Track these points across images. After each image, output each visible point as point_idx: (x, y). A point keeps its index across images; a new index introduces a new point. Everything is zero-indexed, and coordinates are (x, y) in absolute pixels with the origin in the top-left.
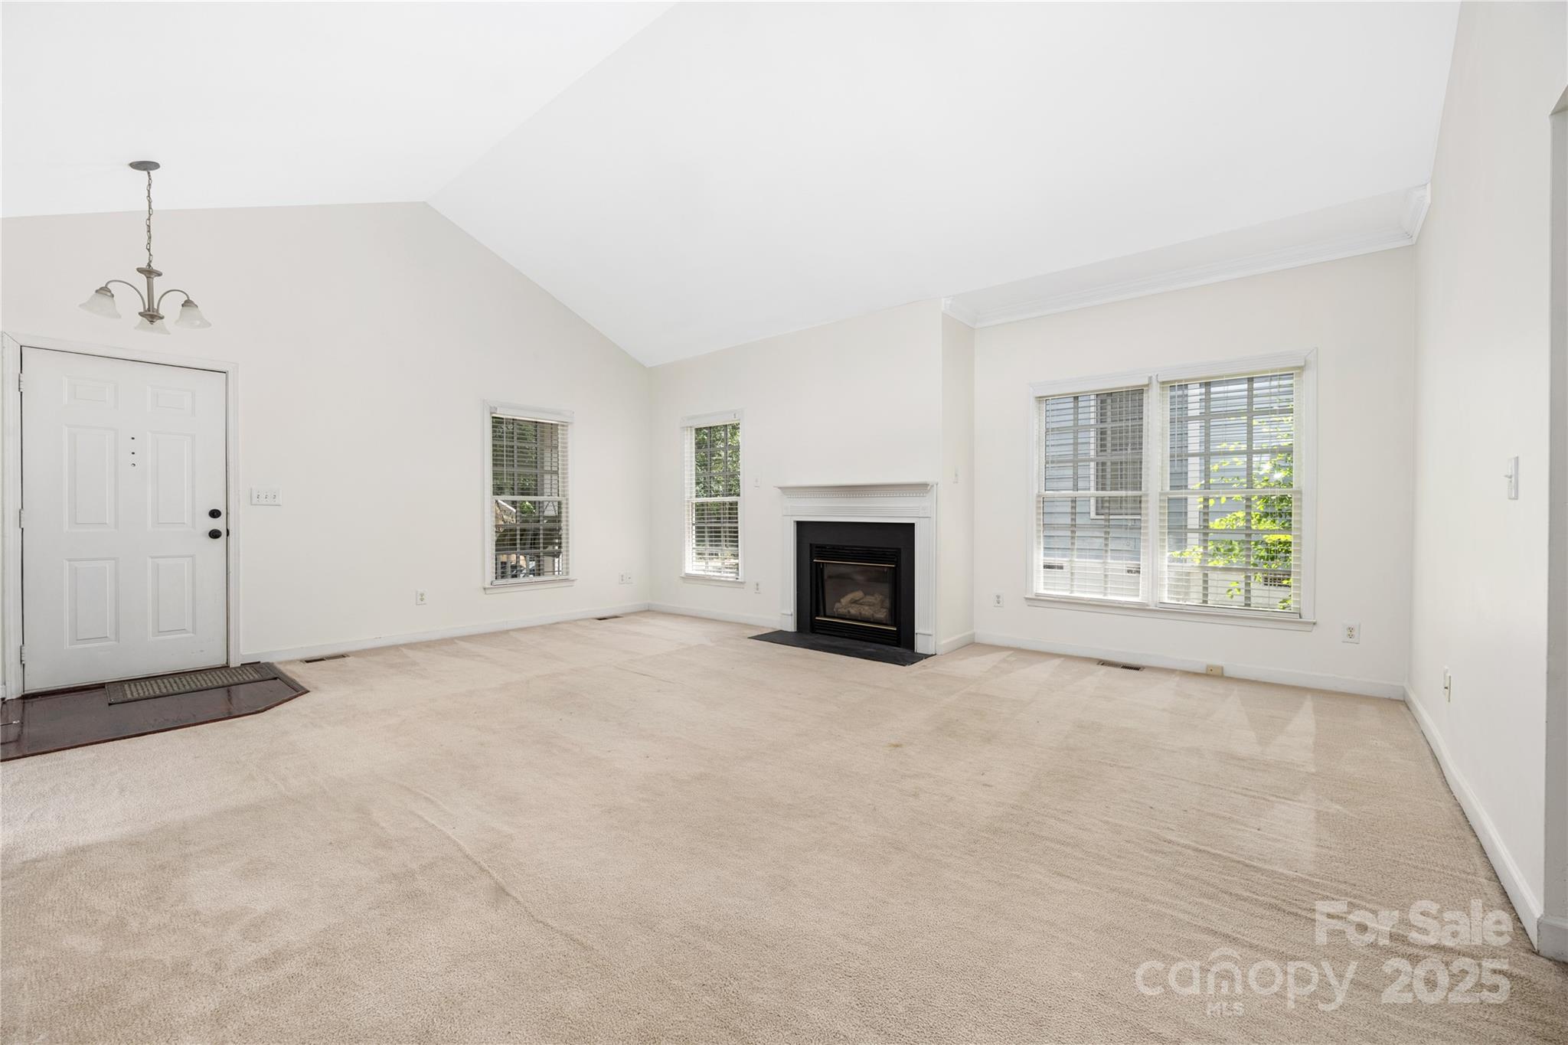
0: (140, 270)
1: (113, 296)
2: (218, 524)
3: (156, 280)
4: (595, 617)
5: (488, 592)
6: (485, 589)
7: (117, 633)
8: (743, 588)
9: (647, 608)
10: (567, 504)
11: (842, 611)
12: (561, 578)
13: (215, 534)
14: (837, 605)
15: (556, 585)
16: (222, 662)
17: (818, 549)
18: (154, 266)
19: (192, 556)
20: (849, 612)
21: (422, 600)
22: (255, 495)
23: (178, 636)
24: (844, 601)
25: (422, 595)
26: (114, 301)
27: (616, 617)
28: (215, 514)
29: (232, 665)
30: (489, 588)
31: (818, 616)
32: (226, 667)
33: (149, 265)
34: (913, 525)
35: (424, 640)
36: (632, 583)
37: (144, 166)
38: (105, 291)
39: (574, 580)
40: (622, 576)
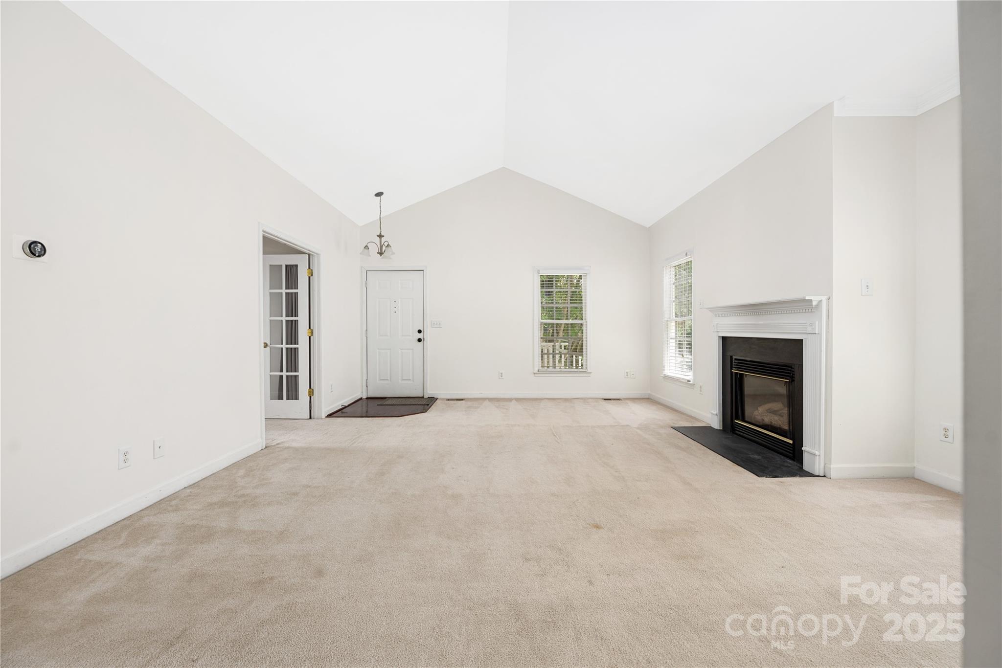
0: (378, 236)
1: (368, 248)
2: (420, 336)
3: (383, 238)
4: (602, 397)
5: (536, 375)
6: (534, 373)
7: (391, 379)
8: (693, 389)
9: (648, 397)
10: (586, 325)
11: (759, 418)
12: (582, 370)
13: (420, 340)
14: (756, 413)
15: (577, 375)
16: (422, 395)
17: (736, 361)
18: (382, 234)
19: (413, 349)
20: (763, 420)
21: (502, 376)
22: (433, 323)
23: (407, 382)
24: (760, 409)
25: (501, 374)
26: (369, 251)
27: (619, 400)
28: (420, 331)
29: (425, 397)
30: (536, 373)
31: (737, 418)
32: (423, 397)
33: (380, 233)
34: (800, 342)
35: (499, 397)
36: (634, 378)
37: (379, 194)
38: (366, 247)
39: (590, 373)
40: (627, 373)
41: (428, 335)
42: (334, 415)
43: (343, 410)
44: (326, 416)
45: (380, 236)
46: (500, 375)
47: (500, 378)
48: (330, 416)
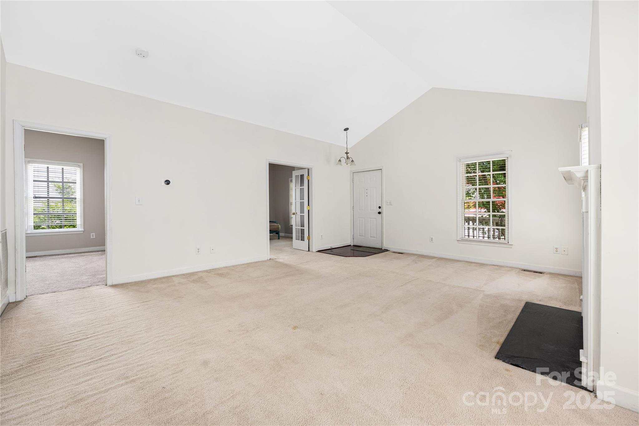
0: (345, 153)
2: (380, 210)
5: (459, 242)
7: (365, 236)
10: (508, 202)
12: (503, 242)
13: (379, 213)
16: (381, 247)
18: (348, 152)
19: (376, 218)
22: (387, 203)
23: (373, 238)
26: (341, 163)
27: (541, 273)
28: (380, 207)
29: (383, 249)
30: (459, 240)
32: (382, 249)
35: (429, 255)
36: (567, 255)
37: (346, 129)
38: (340, 161)
39: (512, 245)
40: (557, 249)
41: (384, 210)
42: (322, 252)
43: (332, 250)
44: (317, 251)
45: (347, 153)
46: (431, 239)
47: (431, 241)
48: (319, 251)
